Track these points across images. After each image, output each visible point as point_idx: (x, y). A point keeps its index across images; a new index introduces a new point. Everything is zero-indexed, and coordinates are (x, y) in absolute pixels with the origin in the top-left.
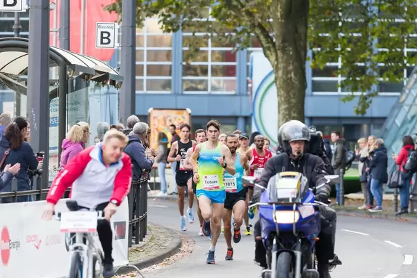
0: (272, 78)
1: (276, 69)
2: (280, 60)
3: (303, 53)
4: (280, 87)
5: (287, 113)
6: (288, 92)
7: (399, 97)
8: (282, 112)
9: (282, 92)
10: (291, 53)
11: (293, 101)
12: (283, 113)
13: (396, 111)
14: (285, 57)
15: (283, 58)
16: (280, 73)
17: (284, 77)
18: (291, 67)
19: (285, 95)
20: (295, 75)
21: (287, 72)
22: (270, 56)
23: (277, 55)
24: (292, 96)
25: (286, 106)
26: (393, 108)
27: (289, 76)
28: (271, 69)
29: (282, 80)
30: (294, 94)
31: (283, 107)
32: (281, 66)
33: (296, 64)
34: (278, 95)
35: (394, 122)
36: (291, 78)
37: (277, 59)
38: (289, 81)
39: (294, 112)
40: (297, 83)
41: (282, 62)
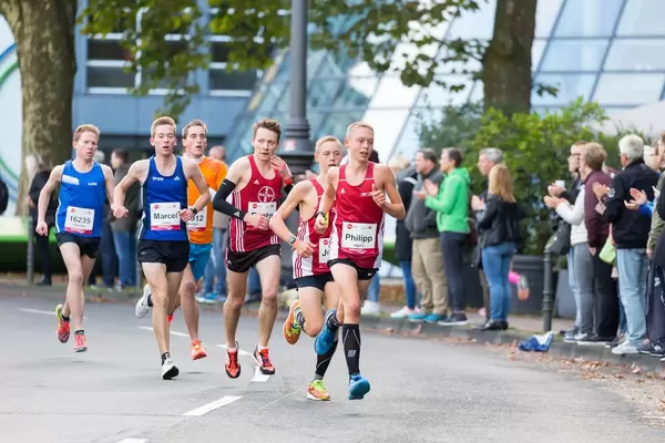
0: (13, 59)
1: (20, 36)
2: (27, 20)
3: (69, 8)
4: (27, 71)
5: (39, 118)
6: (41, 80)
7: (248, 100)
8: (30, 117)
9: (31, 80)
10: (48, 7)
11: (51, 96)
12: (32, 120)
13: (243, 125)
14: (37, 16)
15: (32, 16)
16: (27, 44)
17: (34, 51)
18: (47, 34)
19: (37, 85)
20: (55, 48)
21: (39, 43)
22: (8, 11)
23: (21, 10)
24: (49, 86)
25: (38, 106)
26: (238, 119)
27: (44, 49)
28: (10, 40)
29: (30, 57)
30: (53, 84)
31: (32, 107)
32: (28, 30)
33: (57, 27)
34: (23, 85)
35: (239, 145)
36: (47, 54)
37: (21, 18)
38: (43, 60)
39: (53, 117)
40: (58, 62)
41: (32, 24)
